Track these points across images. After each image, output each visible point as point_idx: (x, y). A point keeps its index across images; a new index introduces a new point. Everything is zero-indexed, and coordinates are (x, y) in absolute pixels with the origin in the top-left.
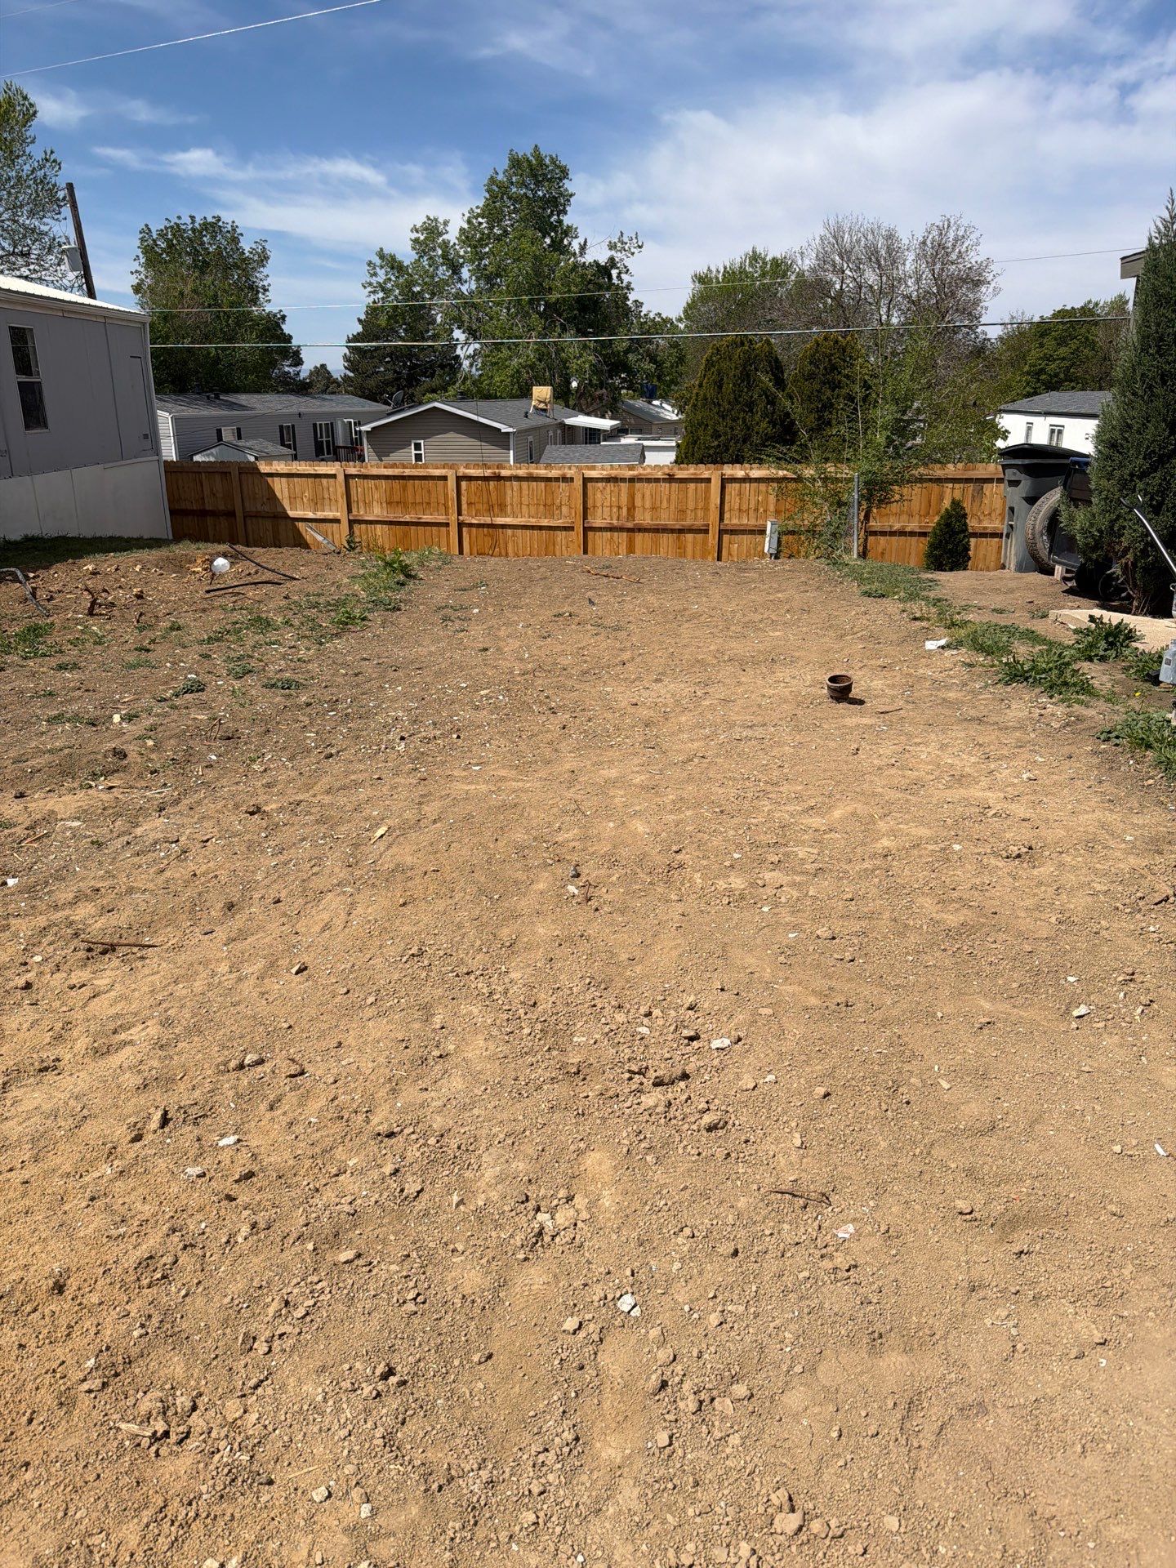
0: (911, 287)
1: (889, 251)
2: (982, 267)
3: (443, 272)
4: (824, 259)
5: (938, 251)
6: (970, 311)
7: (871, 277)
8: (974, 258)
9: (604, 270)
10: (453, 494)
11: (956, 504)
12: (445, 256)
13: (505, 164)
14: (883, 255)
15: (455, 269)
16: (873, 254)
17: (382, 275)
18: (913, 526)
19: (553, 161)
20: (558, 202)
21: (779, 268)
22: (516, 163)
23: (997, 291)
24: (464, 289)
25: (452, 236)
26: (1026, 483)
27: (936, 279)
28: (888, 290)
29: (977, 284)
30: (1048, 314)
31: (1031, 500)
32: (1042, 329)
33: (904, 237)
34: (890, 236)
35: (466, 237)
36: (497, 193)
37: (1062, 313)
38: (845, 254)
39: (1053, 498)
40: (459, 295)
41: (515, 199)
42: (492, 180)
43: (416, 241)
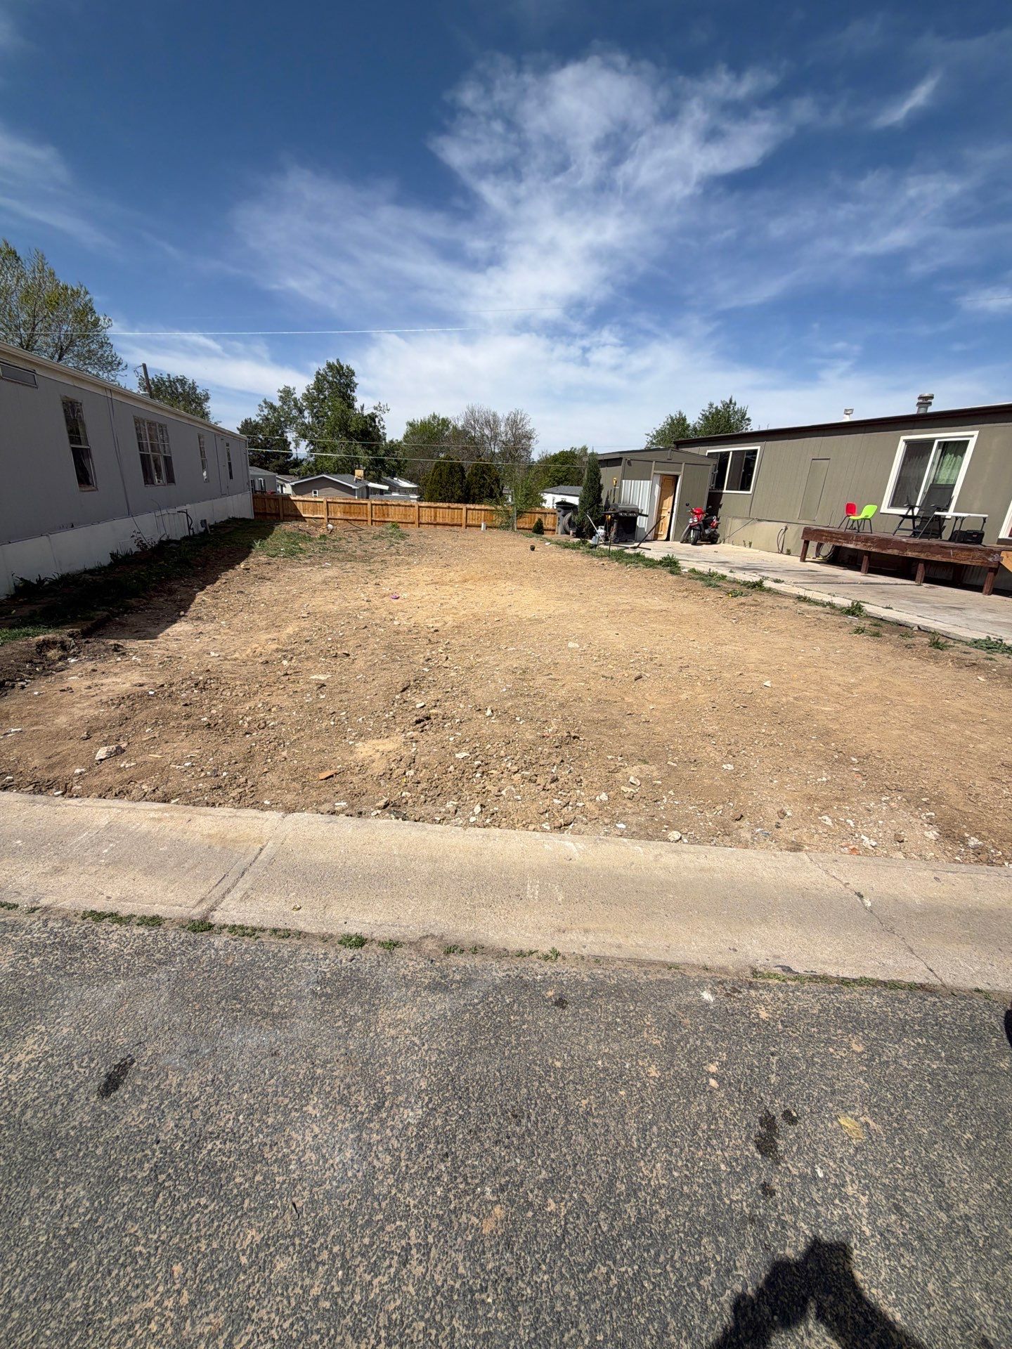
0: (504, 438)
1: (494, 422)
2: (532, 431)
3: (295, 413)
4: (467, 421)
5: (514, 423)
6: (527, 450)
7: (487, 432)
8: (528, 428)
9: (372, 417)
10: (369, 510)
11: (540, 520)
12: (296, 405)
13: (324, 366)
14: (492, 423)
15: (301, 411)
16: (487, 423)
17: (266, 412)
18: (527, 526)
19: (348, 368)
20: (350, 386)
21: (445, 422)
22: (330, 366)
23: (537, 442)
24: (306, 421)
25: (298, 395)
26: (562, 511)
27: (514, 435)
28: (495, 437)
29: (530, 438)
30: (557, 452)
31: (564, 516)
32: (555, 459)
33: (500, 415)
34: (494, 415)
35: (306, 397)
36: (320, 379)
37: (562, 453)
38: (476, 421)
39: (569, 515)
40: (303, 424)
41: (330, 383)
42: (318, 373)
43: (281, 397)
